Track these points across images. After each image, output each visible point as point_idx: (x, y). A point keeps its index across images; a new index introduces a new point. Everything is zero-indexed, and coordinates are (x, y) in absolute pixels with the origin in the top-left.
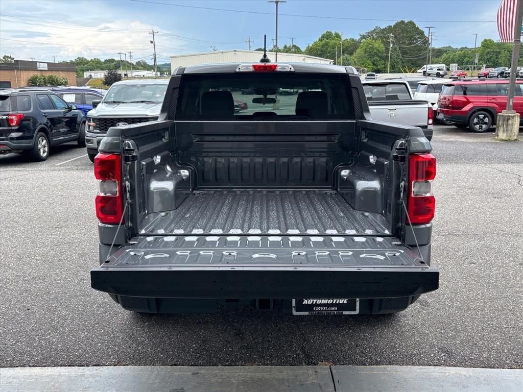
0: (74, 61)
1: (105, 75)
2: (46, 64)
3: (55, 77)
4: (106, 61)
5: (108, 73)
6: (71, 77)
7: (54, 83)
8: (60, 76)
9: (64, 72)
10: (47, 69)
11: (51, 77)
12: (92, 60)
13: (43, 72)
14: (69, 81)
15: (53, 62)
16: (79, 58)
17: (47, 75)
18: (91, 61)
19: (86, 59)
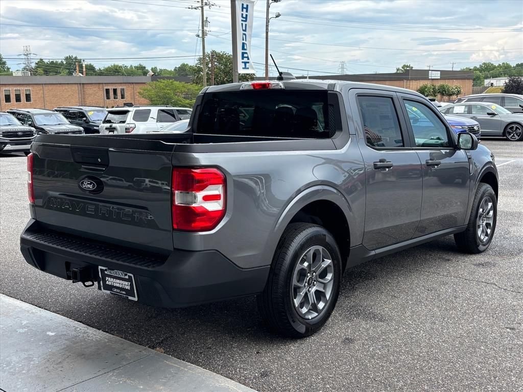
0: (478, 67)
1: (506, 83)
2: (439, 72)
3: (447, 86)
4: (518, 65)
5: (510, 81)
6: (466, 86)
7: (444, 92)
8: (452, 85)
9: (459, 80)
10: (439, 78)
11: (442, 87)
12: (500, 65)
13: (435, 82)
14: (462, 90)
15: (451, 70)
16: (484, 64)
17: (438, 84)
18: (498, 67)
19: (492, 65)
